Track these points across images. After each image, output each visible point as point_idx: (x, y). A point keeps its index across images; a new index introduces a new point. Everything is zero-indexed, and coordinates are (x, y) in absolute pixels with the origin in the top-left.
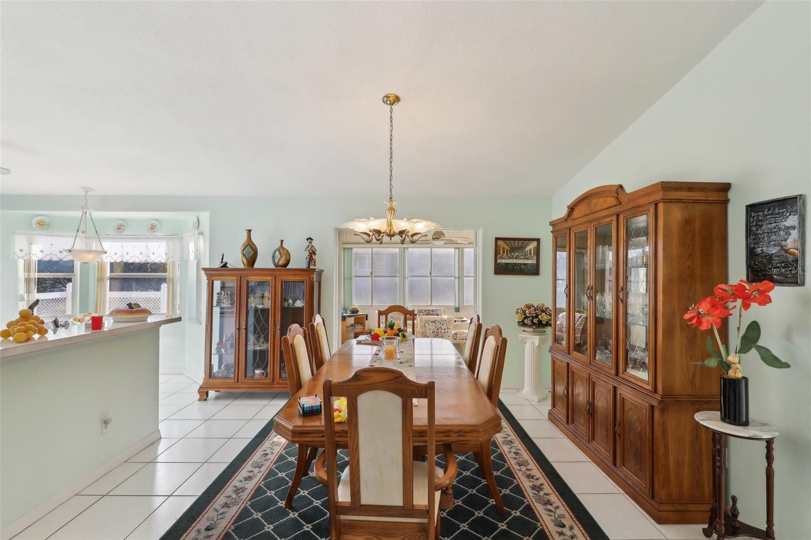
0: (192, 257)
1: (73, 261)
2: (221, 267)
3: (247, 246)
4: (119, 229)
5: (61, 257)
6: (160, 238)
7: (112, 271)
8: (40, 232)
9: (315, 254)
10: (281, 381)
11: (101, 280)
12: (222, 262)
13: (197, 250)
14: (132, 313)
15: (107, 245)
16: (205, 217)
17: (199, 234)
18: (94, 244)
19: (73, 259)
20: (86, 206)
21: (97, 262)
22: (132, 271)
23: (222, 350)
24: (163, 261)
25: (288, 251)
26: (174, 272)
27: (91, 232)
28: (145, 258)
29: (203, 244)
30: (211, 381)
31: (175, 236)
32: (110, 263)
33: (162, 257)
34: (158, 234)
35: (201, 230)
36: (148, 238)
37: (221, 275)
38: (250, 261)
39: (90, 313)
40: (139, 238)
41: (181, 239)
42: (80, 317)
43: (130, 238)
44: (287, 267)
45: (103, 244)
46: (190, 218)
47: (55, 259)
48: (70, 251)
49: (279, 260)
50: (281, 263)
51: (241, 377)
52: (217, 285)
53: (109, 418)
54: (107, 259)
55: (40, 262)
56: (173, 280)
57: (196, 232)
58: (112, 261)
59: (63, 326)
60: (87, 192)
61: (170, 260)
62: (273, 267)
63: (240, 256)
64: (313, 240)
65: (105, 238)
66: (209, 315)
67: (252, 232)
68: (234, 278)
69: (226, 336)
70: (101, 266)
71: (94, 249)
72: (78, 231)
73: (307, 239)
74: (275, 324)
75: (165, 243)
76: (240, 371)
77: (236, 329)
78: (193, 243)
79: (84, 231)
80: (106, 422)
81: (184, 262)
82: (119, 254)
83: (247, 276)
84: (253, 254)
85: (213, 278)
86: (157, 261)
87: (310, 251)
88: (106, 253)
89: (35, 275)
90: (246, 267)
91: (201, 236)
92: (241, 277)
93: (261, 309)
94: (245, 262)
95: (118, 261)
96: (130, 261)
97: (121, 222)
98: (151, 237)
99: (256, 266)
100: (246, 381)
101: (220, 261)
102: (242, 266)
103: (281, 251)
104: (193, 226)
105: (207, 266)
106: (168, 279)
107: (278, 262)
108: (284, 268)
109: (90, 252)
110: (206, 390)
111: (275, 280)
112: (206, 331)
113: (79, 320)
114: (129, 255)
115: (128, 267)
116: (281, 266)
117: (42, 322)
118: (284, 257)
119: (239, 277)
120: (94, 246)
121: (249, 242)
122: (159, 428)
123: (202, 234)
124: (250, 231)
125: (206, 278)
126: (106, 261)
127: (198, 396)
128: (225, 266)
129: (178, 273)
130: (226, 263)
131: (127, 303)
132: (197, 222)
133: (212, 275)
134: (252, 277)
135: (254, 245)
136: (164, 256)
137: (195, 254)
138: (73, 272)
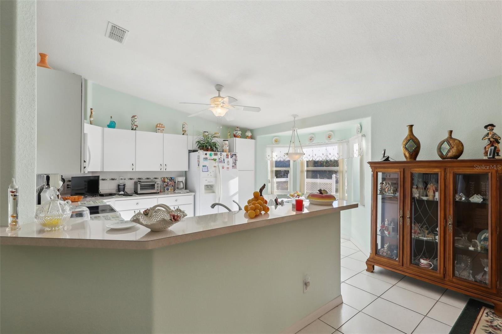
0: (356, 155)
1: (289, 161)
2: (384, 161)
3: (409, 140)
4: (311, 140)
5: (284, 159)
6: (334, 143)
7: (307, 166)
8: (276, 145)
9: (499, 143)
10: (454, 280)
11: (302, 172)
12: (384, 157)
13: (361, 149)
14: (323, 197)
15: (305, 150)
16: (367, 122)
17: (362, 136)
18: (299, 150)
19: (290, 159)
20: (294, 126)
21: (300, 161)
22: (318, 166)
23: (385, 232)
24: (336, 159)
25: (460, 141)
26: (343, 167)
27: (297, 143)
28: (325, 157)
29: (365, 144)
30: (377, 258)
31: (344, 140)
32: (307, 161)
33: (335, 156)
34: (332, 140)
35: (363, 133)
36: (327, 144)
37: (384, 168)
38: (413, 155)
39: (297, 192)
40: (322, 144)
41: (348, 142)
42: (292, 194)
43: (317, 145)
44: (459, 159)
45: (303, 150)
46: (354, 125)
47: (282, 160)
48: (287, 154)
49: (449, 151)
50: (450, 154)
51: (407, 263)
52: (380, 175)
53: (308, 282)
54: (305, 159)
55: (276, 162)
56: (342, 172)
57: (360, 135)
58: (308, 160)
59: (280, 204)
60: (295, 118)
61: (341, 158)
62: (440, 159)
63: (402, 150)
64: (495, 126)
65: (304, 146)
66: (374, 202)
67: (413, 127)
68: (398, 170)
69: (388, 220)
70: (302, 163)
71: (299, 152)
72: (291, 141)
73: (486, 127)
74: (445, 218)
75: (337, 146)
76: (405, 256)
77: (400, 217)
78: (357, 144)
79: (294, 141)
80: (306, 284)
81: (350, 157)
82: (311, 156)
83: (411, 168)
84: (416, 147)
85: (377, 170)
86: (332, 159)
87: (492, 140)
88: (304, 154)
89: (275, 169)
90: (408, 160)
91: (364, 138)
92: (404, 169)
93: (427, 201)
94: (407, 155)
95: (310, 160)
96: (317, 160)
97: (312, 135)
98: (328, 143)
99: (418, 159)
100: (411, 267)
101: (382, 155)
102: (404, 160)
103: (451, 142)
104: (357, 131)
105: (370, 161)
106: (339, 171)
107: (447, 154)
108: (455, 160)
109: (297, 154)
110: (373, 265)
111: (445, 171)
112: (372, 215)
113: (292, 196)
114: (317, 156)
115: (316, 163)
116: (451, 158)
117: (266, 202)
118: (455, 148)
119: (402, 170)
120: (299, 151)
121: (412, 137)
122: (341, 294)
123: (364, 136)
124: (411, 126)
125: (371, 170)
126: (304, 160)
127: (366, 267)
128: (387, 159)
129: (346, 168)
130: (388, 157)
131: (318, 190)
132: (360, 128)
133: (376, 168)
134: (416, 169)
135: (417, 139)
136: (337, 155)
137: (359, 152)
138: (289, 167)
